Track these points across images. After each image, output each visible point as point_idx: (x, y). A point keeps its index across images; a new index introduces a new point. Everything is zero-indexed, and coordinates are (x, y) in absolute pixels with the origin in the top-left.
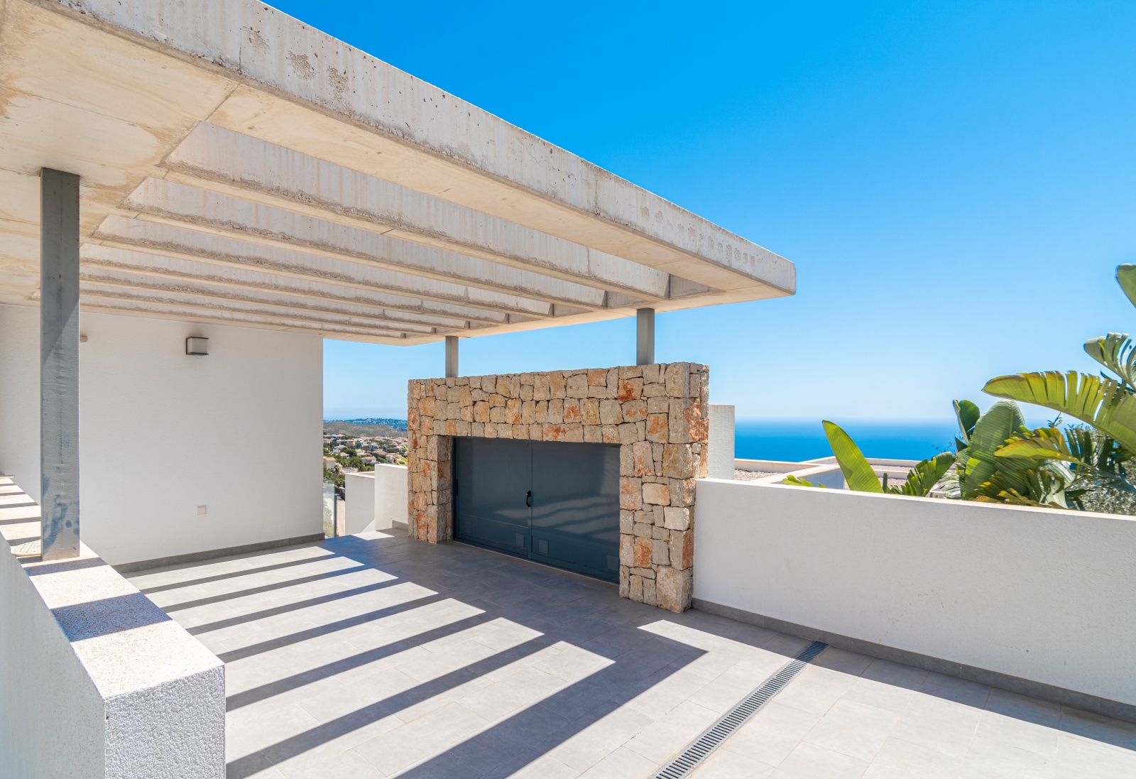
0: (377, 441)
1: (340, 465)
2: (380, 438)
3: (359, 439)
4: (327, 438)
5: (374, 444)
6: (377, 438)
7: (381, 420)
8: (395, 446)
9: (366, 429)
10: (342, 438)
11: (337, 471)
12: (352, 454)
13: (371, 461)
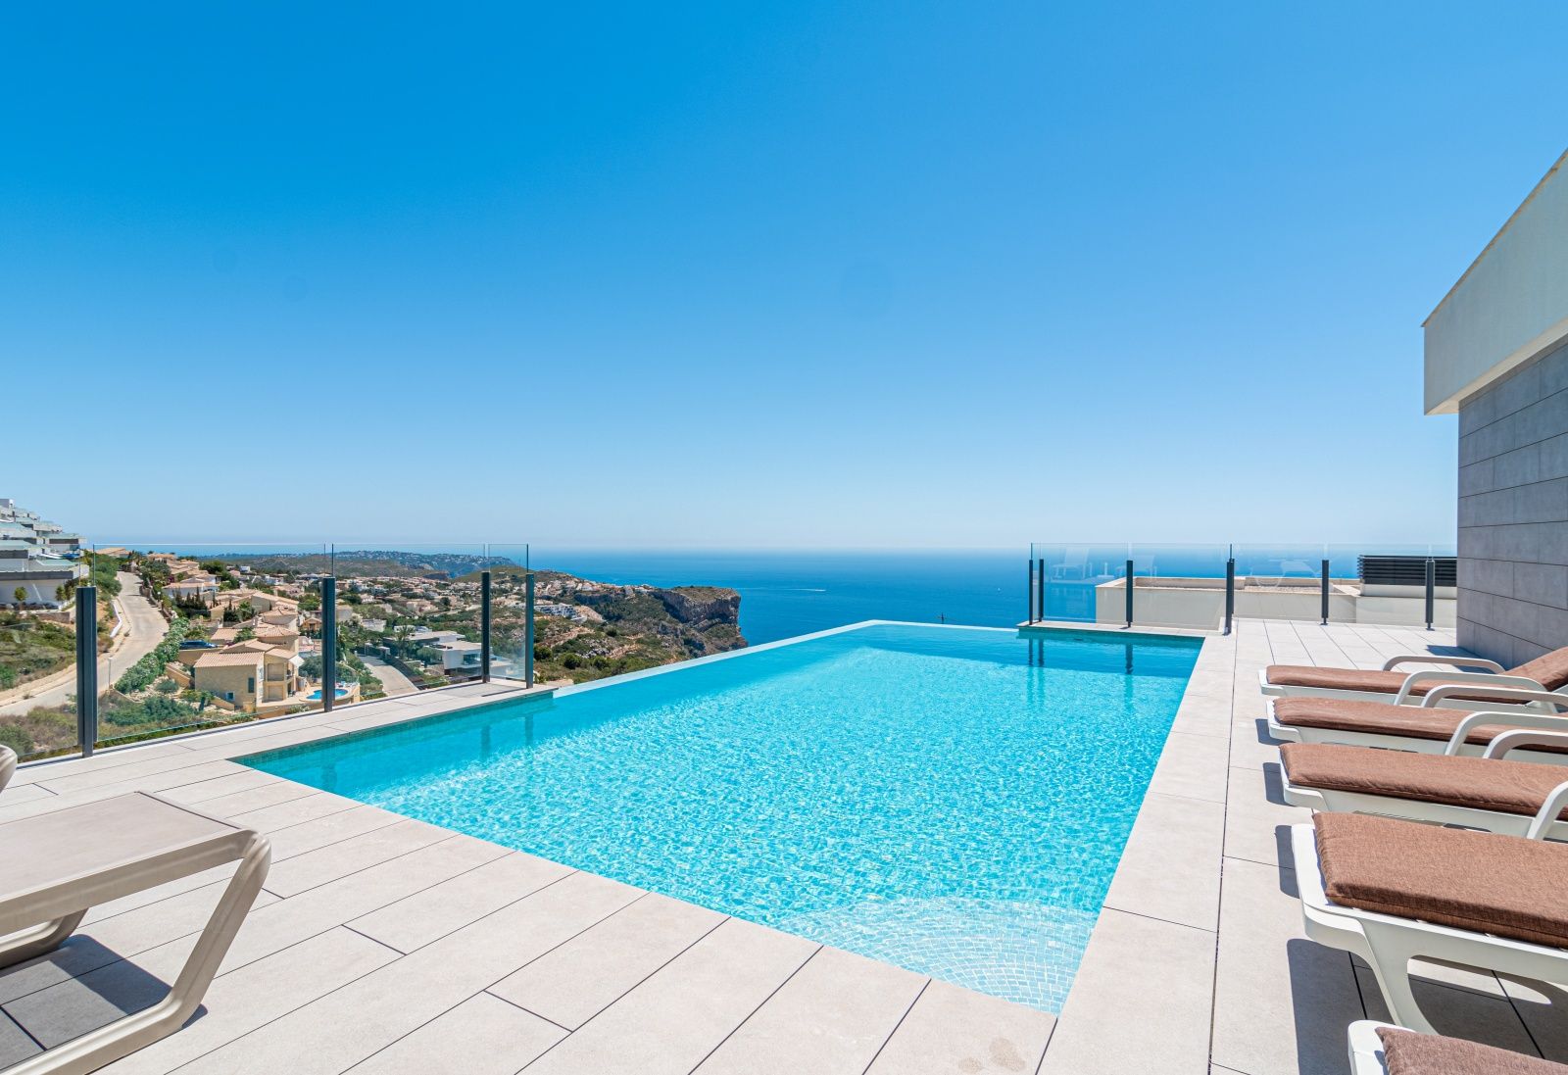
0: (382, 583)
2: (384, 579)
3: (355, 581)
4: (303, 578)
6: (379, 579)
8: (412, 590)
9: (358, 565)
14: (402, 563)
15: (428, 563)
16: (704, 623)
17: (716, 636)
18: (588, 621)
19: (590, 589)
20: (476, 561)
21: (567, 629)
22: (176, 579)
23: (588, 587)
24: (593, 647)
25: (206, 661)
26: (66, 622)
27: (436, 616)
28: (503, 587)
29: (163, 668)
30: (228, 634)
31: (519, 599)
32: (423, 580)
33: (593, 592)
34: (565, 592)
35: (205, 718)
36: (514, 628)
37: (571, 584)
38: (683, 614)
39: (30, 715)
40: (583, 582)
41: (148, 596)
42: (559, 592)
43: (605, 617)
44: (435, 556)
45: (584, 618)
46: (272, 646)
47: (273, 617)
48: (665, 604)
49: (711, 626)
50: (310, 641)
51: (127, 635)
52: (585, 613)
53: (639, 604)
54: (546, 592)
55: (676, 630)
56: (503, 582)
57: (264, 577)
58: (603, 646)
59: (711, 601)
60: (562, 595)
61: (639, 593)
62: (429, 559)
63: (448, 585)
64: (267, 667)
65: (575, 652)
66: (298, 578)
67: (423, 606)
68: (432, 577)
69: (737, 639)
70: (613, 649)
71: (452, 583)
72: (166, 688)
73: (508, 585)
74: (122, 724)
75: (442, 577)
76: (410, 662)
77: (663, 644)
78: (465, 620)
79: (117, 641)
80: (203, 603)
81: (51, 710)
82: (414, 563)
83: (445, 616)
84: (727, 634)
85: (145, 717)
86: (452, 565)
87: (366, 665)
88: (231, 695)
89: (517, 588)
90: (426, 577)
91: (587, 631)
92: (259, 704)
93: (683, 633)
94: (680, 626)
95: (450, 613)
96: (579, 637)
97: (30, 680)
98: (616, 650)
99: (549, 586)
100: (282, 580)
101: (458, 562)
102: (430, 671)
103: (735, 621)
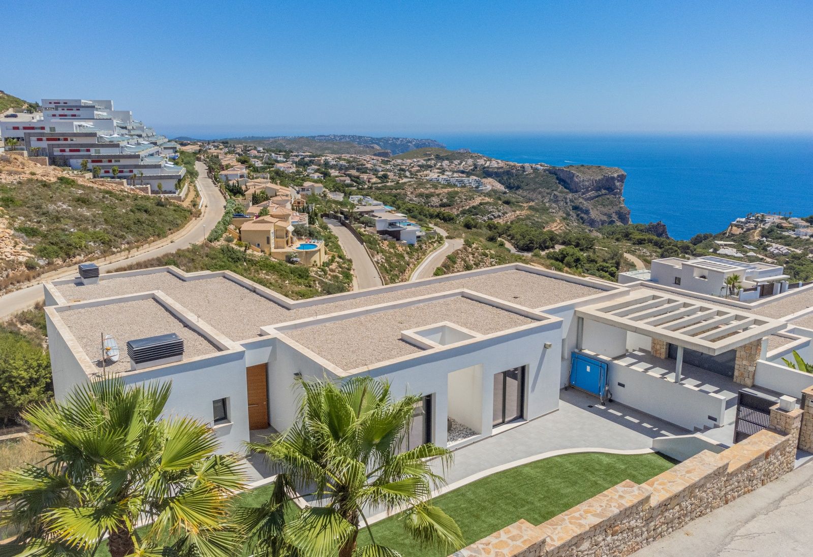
0: (344, 160)
1: (327, 190)
2: (347, 156)
3: (327, 158)
4: (294, 156)
5: (342, 162)
6: (343, 156)
7: (344, 136)
8: (364, 165)
9: (330, 146)
10: (310, 156)
11: (325, 196)
12: (326, 175)
13: (345, 181)
14: (359, 143)
15: (377, 144)
16: (592, 194)
17: (602, 204)
18: (493, 190)
19: (496, 165)
20: (411, 142)
21: (472, 198)
22: (225, 168)
23: (494, 164)
24: (491, 212)
25: (246, 226)
26: (180, 201)
27: (379, 185)
28: (429, 163)
29: (226, 229)
30: (255, 209)
31: (440, 173)
32: (373, 157)
33: (498, 168)
34: (476, 168)
35: (247, 257)
36: (433, 196)
37: (481, 162)
38: (572, 186)
39: (177, 253)
40: (490, 160)
41: (212, 179)
42: (472, 168)
43: (507, 187)
44: (382, 138)
45: (489, 188)
46: (278, 219)
47: (278, 201)
48: (557, 178)
49: (597, 197)
50: (298, 214)
51: (206, 207)
52: (490, 184)
53: (535, 178)
54: (461, 168)
55: (566, 198)
56: (429, 160)
57: (271, 155)
58: (499, 211)
59: (599, 177)
60: (473, 170)
61: (536, 170)
62: (377, 141)
63: (390, 161)
64: (276, 231)
65: (477, 214)
66: (292, 156)
67: (370, 179)
68: (379, 155)
69: (621, 207)
70: (507, 213)
71: (393, 160)
72: (229, 240)
73: (433, 162)
74: (212, 259)
75: (385, 154)
76: (355, 225)
77: (550, 210)
78: (399, 189)
79: (202, 211)
80: (241, 188)
81: (183, 251)
82: (366, 143)
83: (385, 186)
84: (612, 203)
85: (221, 256)
86: (394, 146)
87: (330, 226)
88: (259, 245)
89: (439, 164)
90: (375, 155)
91: (487, 199)
92: (273, 250)
93: (571, 201)
94: (570, 196)
95: (389, 184)
96: (481, 204)
97: (172, 233)
98: (509, 214)
99: (464, 163)
100: (282, 156)
101: (399, 143)
102: (368, 231)
103: (620, 193)
